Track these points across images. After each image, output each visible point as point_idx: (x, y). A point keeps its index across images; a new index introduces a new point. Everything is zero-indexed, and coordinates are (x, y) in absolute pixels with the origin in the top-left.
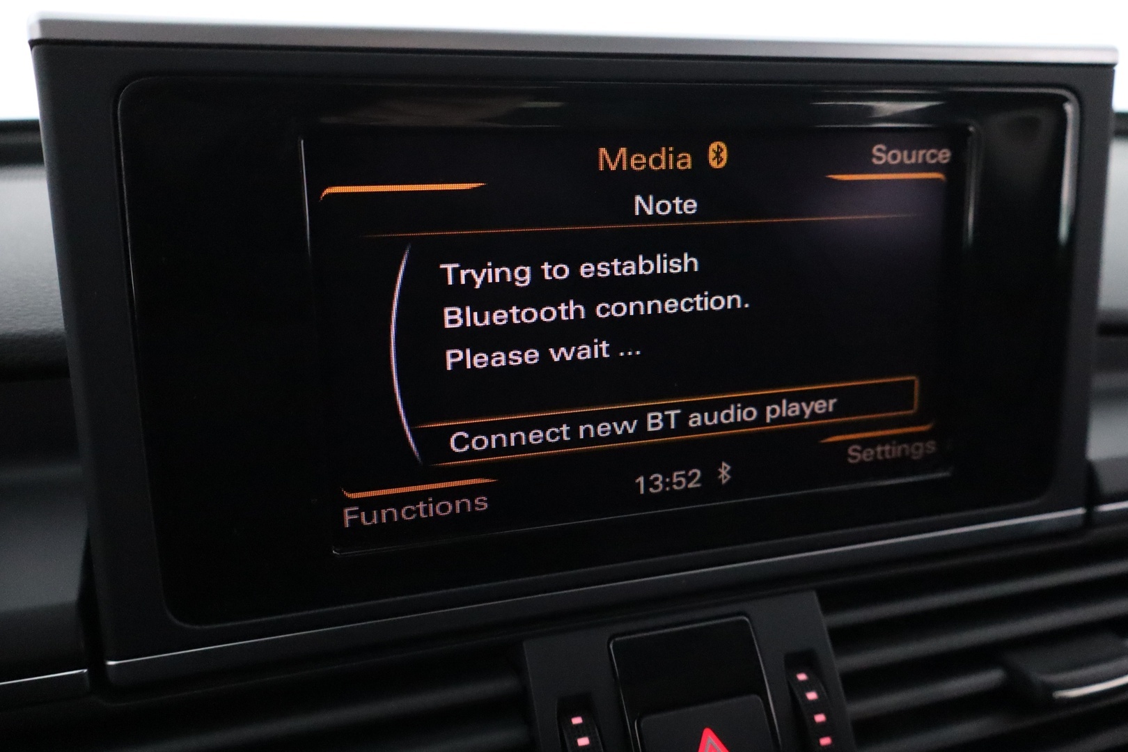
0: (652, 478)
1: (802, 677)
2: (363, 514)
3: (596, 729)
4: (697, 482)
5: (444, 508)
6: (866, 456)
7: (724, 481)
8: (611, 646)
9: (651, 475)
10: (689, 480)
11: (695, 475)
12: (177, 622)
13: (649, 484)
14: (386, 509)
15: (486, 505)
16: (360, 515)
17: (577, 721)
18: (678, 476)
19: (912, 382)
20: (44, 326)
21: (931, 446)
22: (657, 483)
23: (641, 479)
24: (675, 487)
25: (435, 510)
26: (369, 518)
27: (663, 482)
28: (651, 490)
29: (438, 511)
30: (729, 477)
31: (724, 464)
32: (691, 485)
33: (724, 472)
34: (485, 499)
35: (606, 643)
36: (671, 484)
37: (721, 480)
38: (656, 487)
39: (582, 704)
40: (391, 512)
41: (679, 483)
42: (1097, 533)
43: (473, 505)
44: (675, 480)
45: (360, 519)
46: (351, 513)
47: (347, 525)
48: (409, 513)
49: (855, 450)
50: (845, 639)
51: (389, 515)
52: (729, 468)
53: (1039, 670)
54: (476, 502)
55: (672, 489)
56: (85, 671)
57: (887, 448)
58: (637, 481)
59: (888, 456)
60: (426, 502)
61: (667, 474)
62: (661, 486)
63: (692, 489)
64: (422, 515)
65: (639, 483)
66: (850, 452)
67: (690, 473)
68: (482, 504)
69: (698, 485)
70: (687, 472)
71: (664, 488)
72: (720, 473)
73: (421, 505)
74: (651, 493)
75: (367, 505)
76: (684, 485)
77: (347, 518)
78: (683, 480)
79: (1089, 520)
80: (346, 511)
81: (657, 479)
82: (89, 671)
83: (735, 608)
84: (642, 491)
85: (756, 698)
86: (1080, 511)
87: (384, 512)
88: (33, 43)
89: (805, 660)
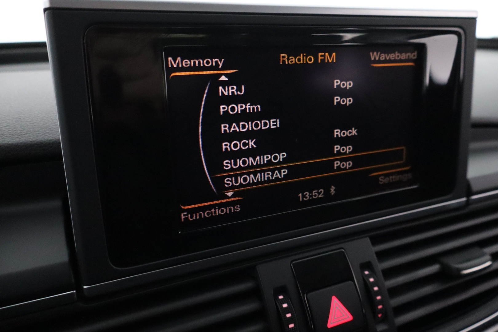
0: (305, 194)
1: (367, 273)
2: (189, 215)
3: (290, 300)
4: (323, 195)
5: (222, 211)
6: (386, 180)
7: (332, 194)
8: (292, 265)
9: (304, 192)
10: (319, 194)
11: (321, 192)
12: (115, 267)
13: (304, 196)
14: (199, 213)
15: (239, 209)
16: (188, 216)
17: (281, 297)
18: (315, 192)
19: (403, 149)
20: (35, 139)
21: (410, 175)
22: (306, 196)
23: (300, 195)
24: (314, 197)
25: (219, 212)
26: (192, 217)
27: (309, 195)
28: (305, 199)
29: (220, 212)
30: (334, 192)
31: (332, 187)
32: (320, 196)
33: (333, 190)
34: (239, 206)
35: (290, 265)
36: (312, 196)
37: (331, 193)
38: (306, 198)
39: (282, 290)
40: (201, 214)
41: (315, 196)
42: (472, 207)
43: (234, 209)
44: (314, 194)
45: (188, 217)
46: (184, 215)
47: (183, 221)
48: (208, 214)
49: (382, 178)
50: (382, 256)
51: (200, 215)
52: (334, 188)
53: (454, 263)
54: (235, 208)
55: (313, 198)
56: (75, 291)
57: (394, 177)
58: (299, 195)
59: (394, 180)
60: (215, 209)
61: (311, 192)
62: (308, 197)
63: (320, 198)
64: (214, 215)
65: (300, 196)
66: (380, 179)
67: (319, 191)
68: (238, 208)
69: (323, 196)
70: (318, 190)
71: (310, 197)
72: (331, 191)
73: (213, 210)
74: (305, 200)
75: (191, 211)
76: (317, 196)
77: (183, 217)
78: (317, 194)
79: (468, 203)
80: (182, 214)
81: (306, 194)
82: (76, 292)
83: (338, 246)
84: (301, 200)
85: (350, 282)
86: (464, 199)
87: (198, 214)
88: (45, 10)
89: (367, 265)
